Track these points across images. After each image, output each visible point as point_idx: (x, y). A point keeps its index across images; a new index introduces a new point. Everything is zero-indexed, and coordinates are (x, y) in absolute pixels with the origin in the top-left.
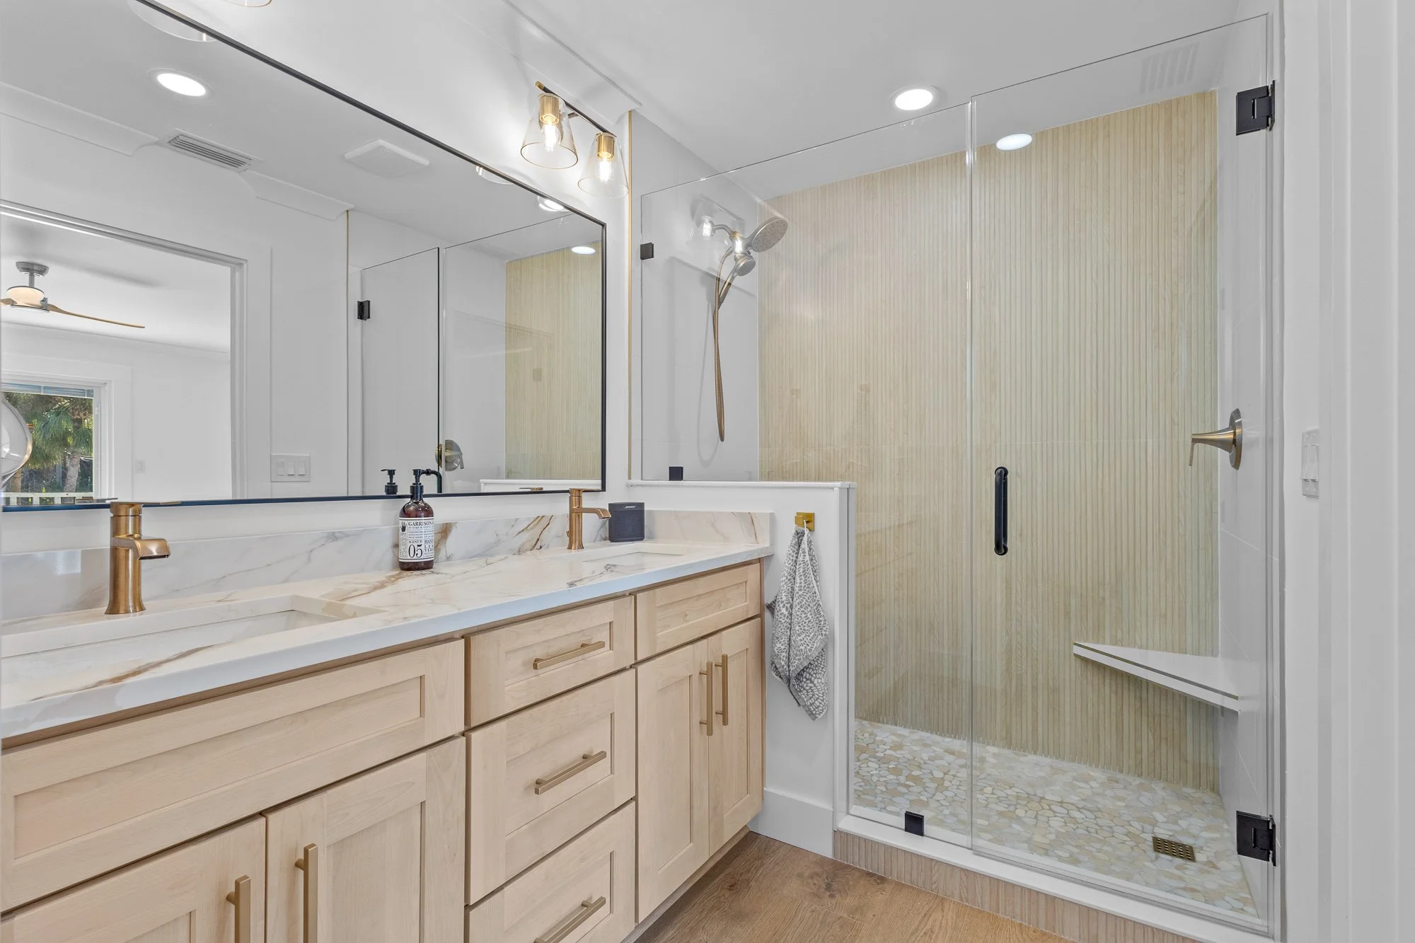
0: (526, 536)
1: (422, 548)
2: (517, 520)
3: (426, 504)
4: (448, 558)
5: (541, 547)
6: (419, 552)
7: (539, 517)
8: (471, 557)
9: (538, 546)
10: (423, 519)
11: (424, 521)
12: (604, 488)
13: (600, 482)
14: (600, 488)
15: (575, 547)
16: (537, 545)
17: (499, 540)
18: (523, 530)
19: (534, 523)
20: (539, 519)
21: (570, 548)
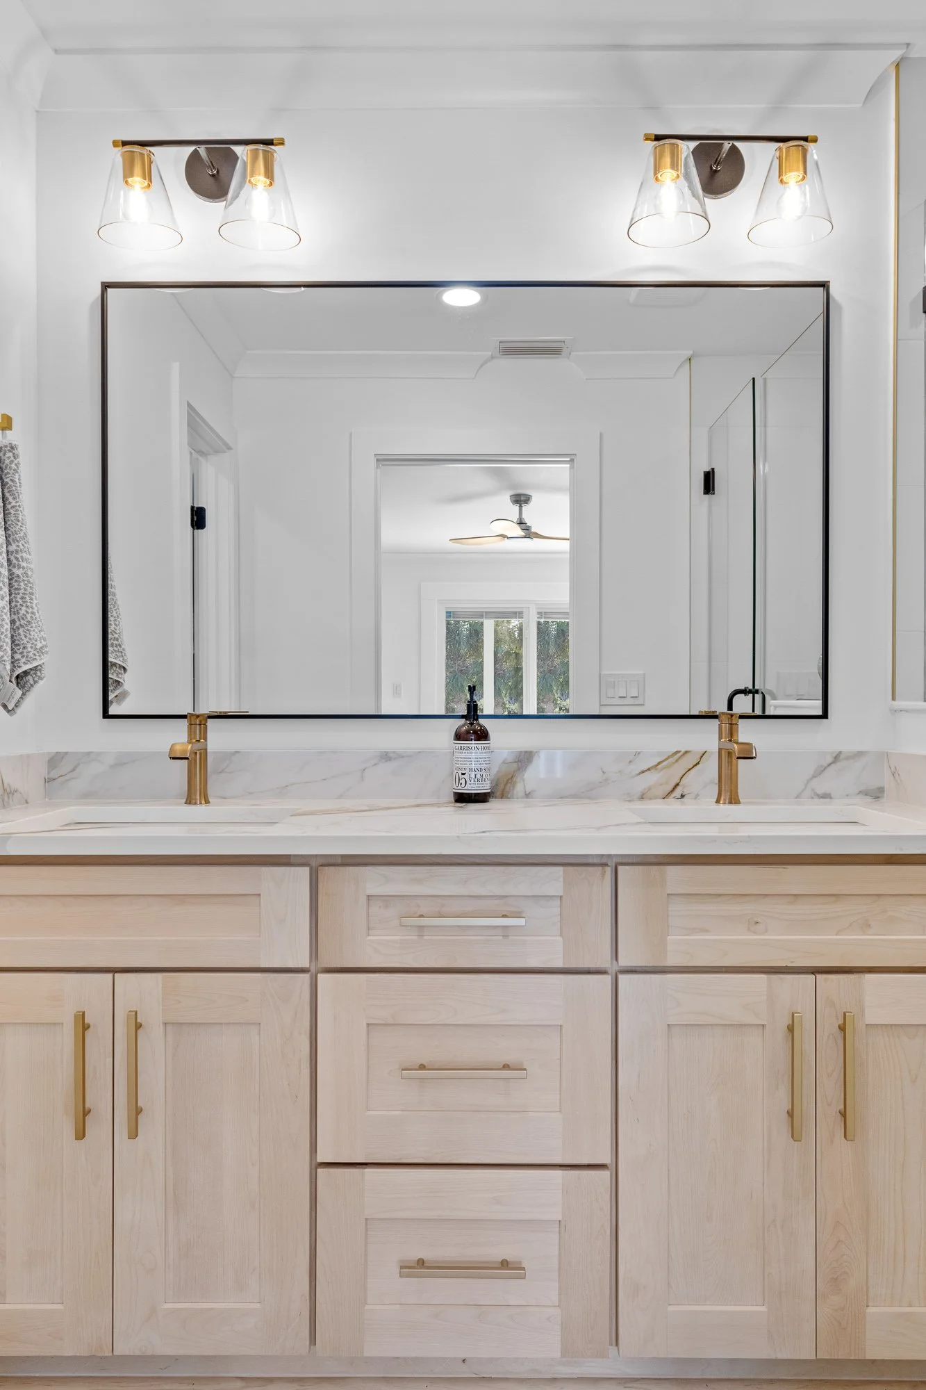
0: (652, 778)
1: (466, 776)
2: (637, 754)
3: (481, 726)
4: (528, 795)
5: (682, 796)
6: (463, 781)
7: (678, 752)
8: (561, 798)
9: (678, 792)
10: (473, 744)
11: (474, 745)
12: (825, 716)
13: (819, 703)
14: (820, 713)
15: (725, 800)
16: (674, 791)
17: (607, 780)
18: (649, 769)
19: (670, 760)
20: (681, 753)
21: (718, 801)
